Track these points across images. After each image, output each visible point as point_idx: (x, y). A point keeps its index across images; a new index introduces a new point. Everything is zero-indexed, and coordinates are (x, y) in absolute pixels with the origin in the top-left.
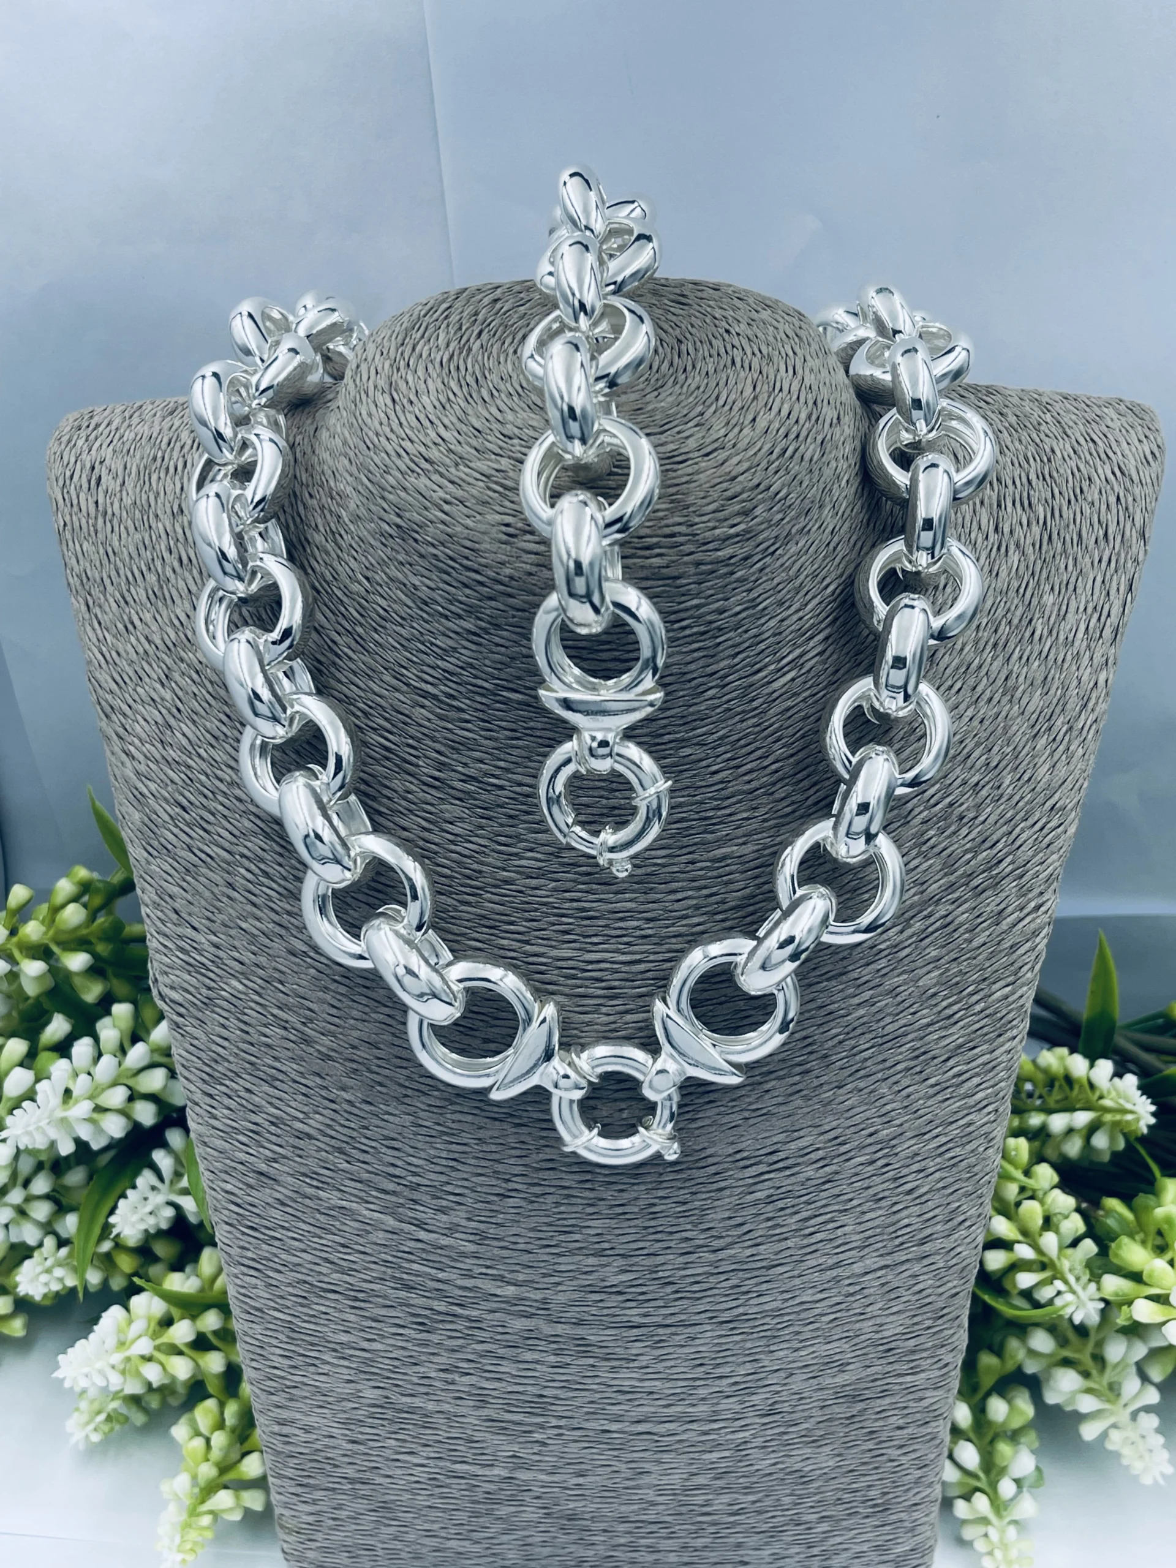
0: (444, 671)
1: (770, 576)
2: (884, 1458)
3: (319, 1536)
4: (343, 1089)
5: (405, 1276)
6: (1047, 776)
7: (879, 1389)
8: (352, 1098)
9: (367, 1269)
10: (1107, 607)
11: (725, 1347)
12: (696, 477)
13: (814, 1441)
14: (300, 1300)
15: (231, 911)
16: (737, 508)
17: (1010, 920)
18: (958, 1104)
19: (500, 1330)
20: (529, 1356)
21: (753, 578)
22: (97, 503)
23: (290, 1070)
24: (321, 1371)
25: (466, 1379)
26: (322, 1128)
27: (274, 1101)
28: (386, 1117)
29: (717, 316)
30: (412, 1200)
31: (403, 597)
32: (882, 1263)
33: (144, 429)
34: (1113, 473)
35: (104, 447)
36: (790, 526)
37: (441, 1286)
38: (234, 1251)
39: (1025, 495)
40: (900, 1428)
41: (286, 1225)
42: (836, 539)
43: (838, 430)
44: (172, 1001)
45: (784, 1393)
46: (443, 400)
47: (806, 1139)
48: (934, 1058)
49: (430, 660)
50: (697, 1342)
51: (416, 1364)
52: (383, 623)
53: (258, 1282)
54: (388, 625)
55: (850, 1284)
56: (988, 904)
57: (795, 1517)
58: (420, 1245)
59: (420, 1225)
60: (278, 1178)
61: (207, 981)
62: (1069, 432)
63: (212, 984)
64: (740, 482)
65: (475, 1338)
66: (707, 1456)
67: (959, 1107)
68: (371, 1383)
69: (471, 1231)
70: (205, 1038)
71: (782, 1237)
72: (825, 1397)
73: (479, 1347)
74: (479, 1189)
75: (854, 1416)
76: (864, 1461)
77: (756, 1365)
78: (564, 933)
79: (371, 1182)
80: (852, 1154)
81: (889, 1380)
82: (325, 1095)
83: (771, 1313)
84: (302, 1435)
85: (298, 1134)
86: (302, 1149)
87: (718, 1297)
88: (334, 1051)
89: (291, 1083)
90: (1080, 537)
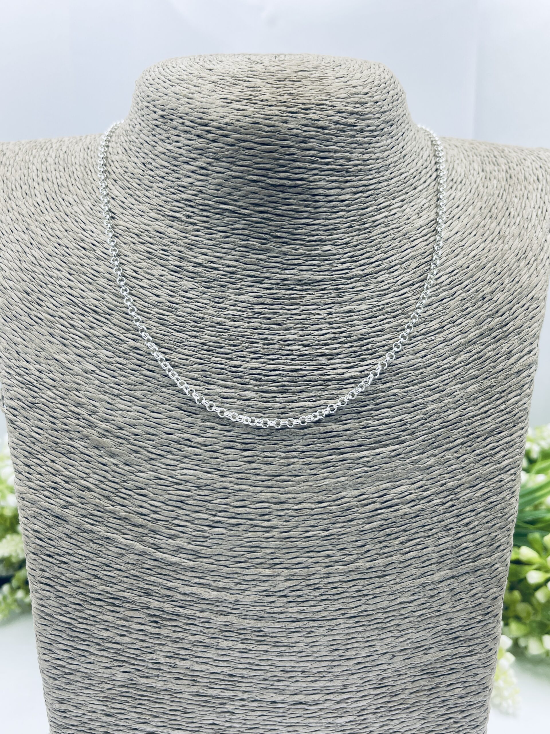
2: (452, 720)
4: (111, 457)
5: (146, 586)
6: (528, 281)
7: (449, 667)
8: (118, 463)
9: (122, 582)
11: (352, 636)
13: (408, 708)
14: (77, 607)
15: (51, 350)
17: (516, 357)
18: (493, 467)
19: (207, 625)
23: (79, 446)
24: (89, 660)
25: (183, 663)
26: (97, 483)
27: (67, 466)
28: (139, 474)
30: (153, 531)
32: (451, 574)
37: (168, 593)
41: (70, 552)
44: (11, 407)
45: (389, 671)
47: (403, 487)
48: (478, 437)
50: (335, 632)
51: (151, 653)
53: (51, 595)
55: (431, 590)
56: (503, 348)
59: (157, 548)
60: (67, 519)
61: (33, 393)
63: (35, 394)
65: (190, 632)
66: (339, 721)
67: (494, 469)
68: (122, 669)
69: (190, 552)
70: (28, 429)
71: (389, 554)
72: (415, 674)
73: (192, 638)
74: (196, 522)
75: (433, 688)
76: (439, 723)
77: (372, 649)
78: (254, 353)
79: (127, 519)
80: (431, 497)
81: (455, 661)
82: (101, 461)
83: (381, 610)
84: (75, 711)
85: (81, 488)
86: (84, 498)
87: (348, 599)
88: (107, 431)
89: (79, 455)
90: (525, 178)
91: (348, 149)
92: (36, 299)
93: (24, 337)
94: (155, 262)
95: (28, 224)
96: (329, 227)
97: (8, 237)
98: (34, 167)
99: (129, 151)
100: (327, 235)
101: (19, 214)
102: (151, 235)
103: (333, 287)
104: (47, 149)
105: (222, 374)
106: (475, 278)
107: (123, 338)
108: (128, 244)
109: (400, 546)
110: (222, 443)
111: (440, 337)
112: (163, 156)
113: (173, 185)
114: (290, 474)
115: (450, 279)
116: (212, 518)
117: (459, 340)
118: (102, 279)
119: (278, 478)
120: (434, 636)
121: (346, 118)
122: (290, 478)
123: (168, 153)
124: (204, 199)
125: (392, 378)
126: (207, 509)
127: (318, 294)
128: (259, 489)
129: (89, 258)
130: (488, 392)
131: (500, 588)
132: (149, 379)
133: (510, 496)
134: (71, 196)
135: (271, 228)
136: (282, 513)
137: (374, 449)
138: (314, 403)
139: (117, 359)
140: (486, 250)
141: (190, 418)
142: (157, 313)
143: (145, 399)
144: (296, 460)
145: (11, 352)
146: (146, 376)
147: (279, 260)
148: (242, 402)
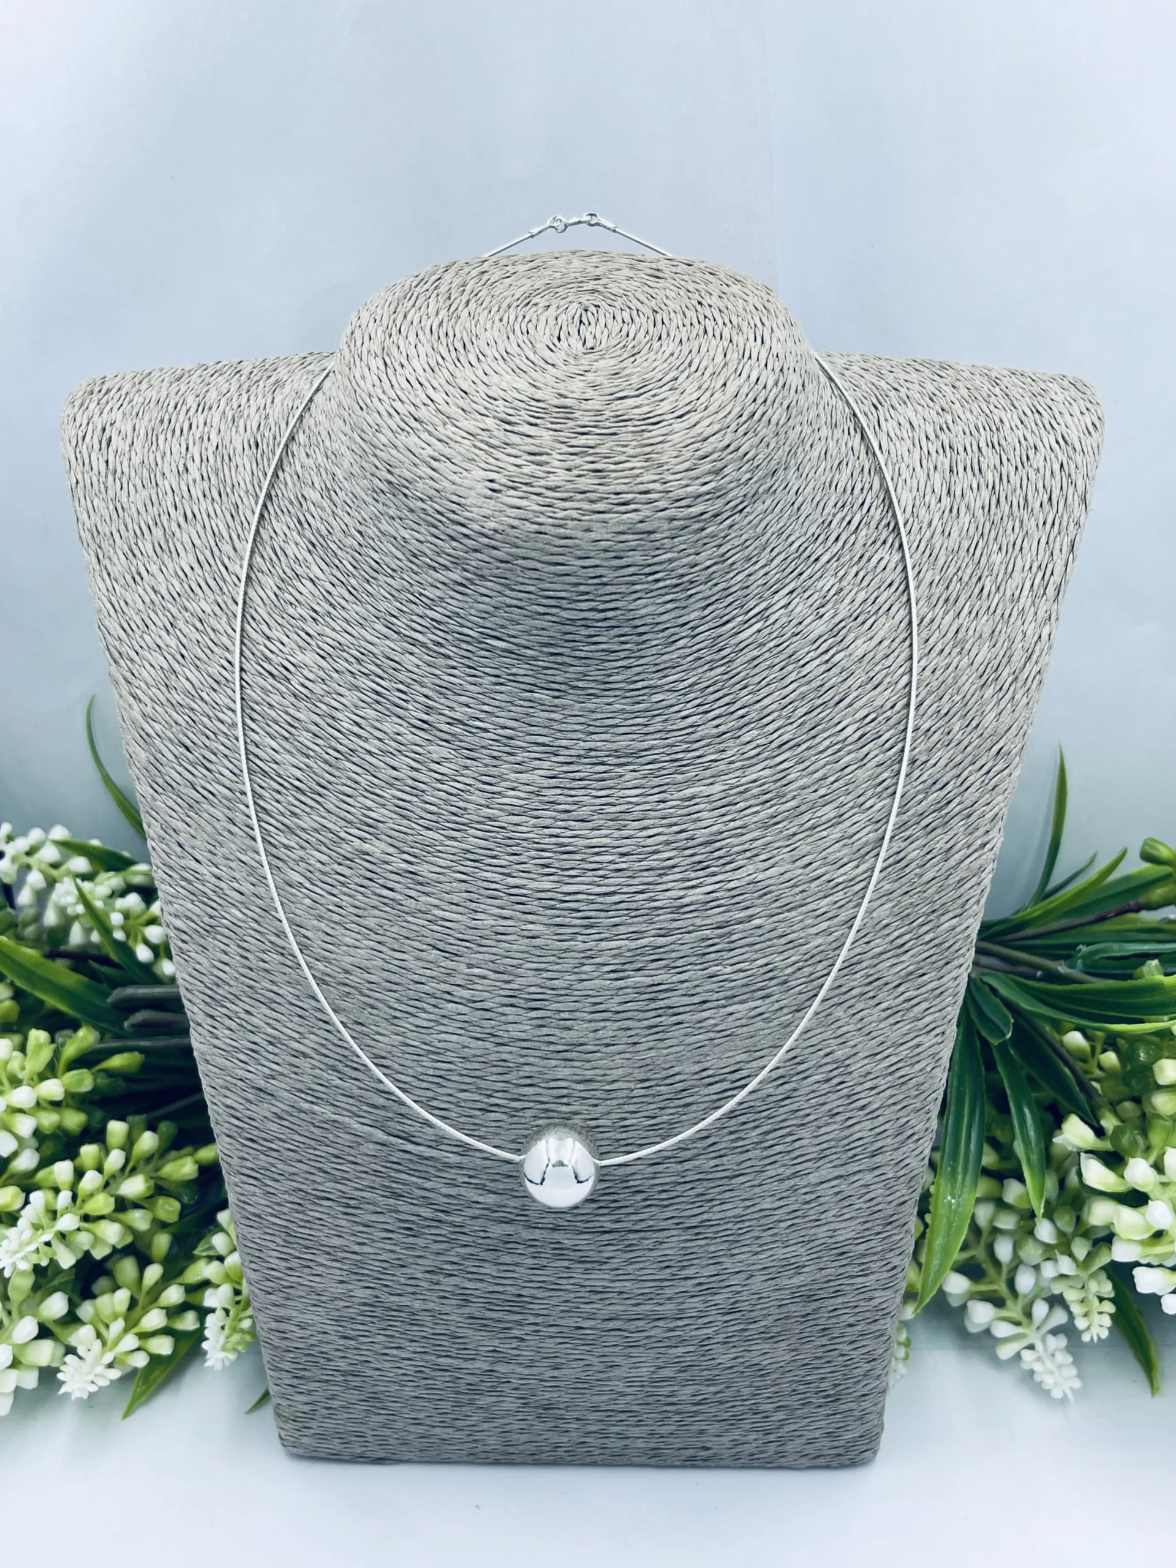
0: (432, 619)
1: (739, 533)
2: (836, 1353)
3: (314, 1424)
5: (394, 1185)
6: (994, 723)
7: (832, 1290)
9: (358, 1178)
10: (1050, 567)
11: (689, 1251)
12: (669, 438)
13: (772, 1337)
14: (295, 1206)
15: (232, 845)
16: (708, 467)
17: (957, 857)
18: (908, 1027)
19: (482, 1234)
20: (507, 1259)
21: (723, 534)
22: (107, 462)
23: (286, 993)
24: (315, 1272)
25: (449, 1280)
26: (316, 1047)
27: (271, 1021)
28: (377, 1037)
29: (690, 289)
31: (393, 550)
32: (837, 1174)
33: (153, 394)
34: (1057, 442)
35: (115, 410)
36: (757, 485)
37: (427, 1194)
38: (235, 1161)
39: (975, 461)
40: (850, 1325)
41: (283, 1137)
42: (800, 500)
43: (802, 397)
44: (176, 928)
45: (745, 1293)
46: (433, 364)
48: (887, 984)
49: (420, 610)
50: (665, 1246)
51: (403, 1266)
52: (375, 575)
53: (257, 1190)
54: (379, 577)
55: (806, 1193)
56: (939, 842)
57: (753, 1407)
58: (408, 1156)
60: (275, 1093)
61: (209, 910)
62: (1017, 405)
63: (214, 913)
64: (712, 443)
65: (458, 1242)
66: (673, 1351)
67: (908, 1030)
68: (362, 1284)
70: (206, 963)
71: (744, 1149)
72: (783, 1297)
73: (463, 1250)
74: (463, 1104)
75: (809, 1314)
76: (818, 1355)
77: (719, 1267)
78: (544, 866)
80: (810, 1072)
81: (842, 1281)
83: (733, 1220)
85: (293, 1053)
86: (298, 1067)
87: (684, 1205)
89: (287, 1006)
92: (201, 758)
93: (188, 820)
94: (387, 709)
95: (173, 615)
96: (662, 666)
97: (141, 637)
98: (166, 482)
100: (660, 679)
101: (155, 592)
102: (379, 662)
103: (668, 758)
105: (495, 898)
107: (343, 835)
108: (342, 673)
110: (498, 1000)
111: (836, 833)
112: (395, 541)
113: (412, 590)
114: (597, 1042)
115: (861, 731)
116: (486, 1100)
118: (305, 733)
119: (581, 1048)
122: (598, 1048)
123: (400, 540)
125: (757, 902)
128: (554, 1063)
129: (282, 693)
132: (386, 901)
136: (587, 1095)
137: (725, 1007)
138: (637, 942)
139: (336, 867)
141: (449, 962)
143: (381, 932)
144: (608, 1024)
146: (380, 896)
147: (582, 720)
148: (527, 941)
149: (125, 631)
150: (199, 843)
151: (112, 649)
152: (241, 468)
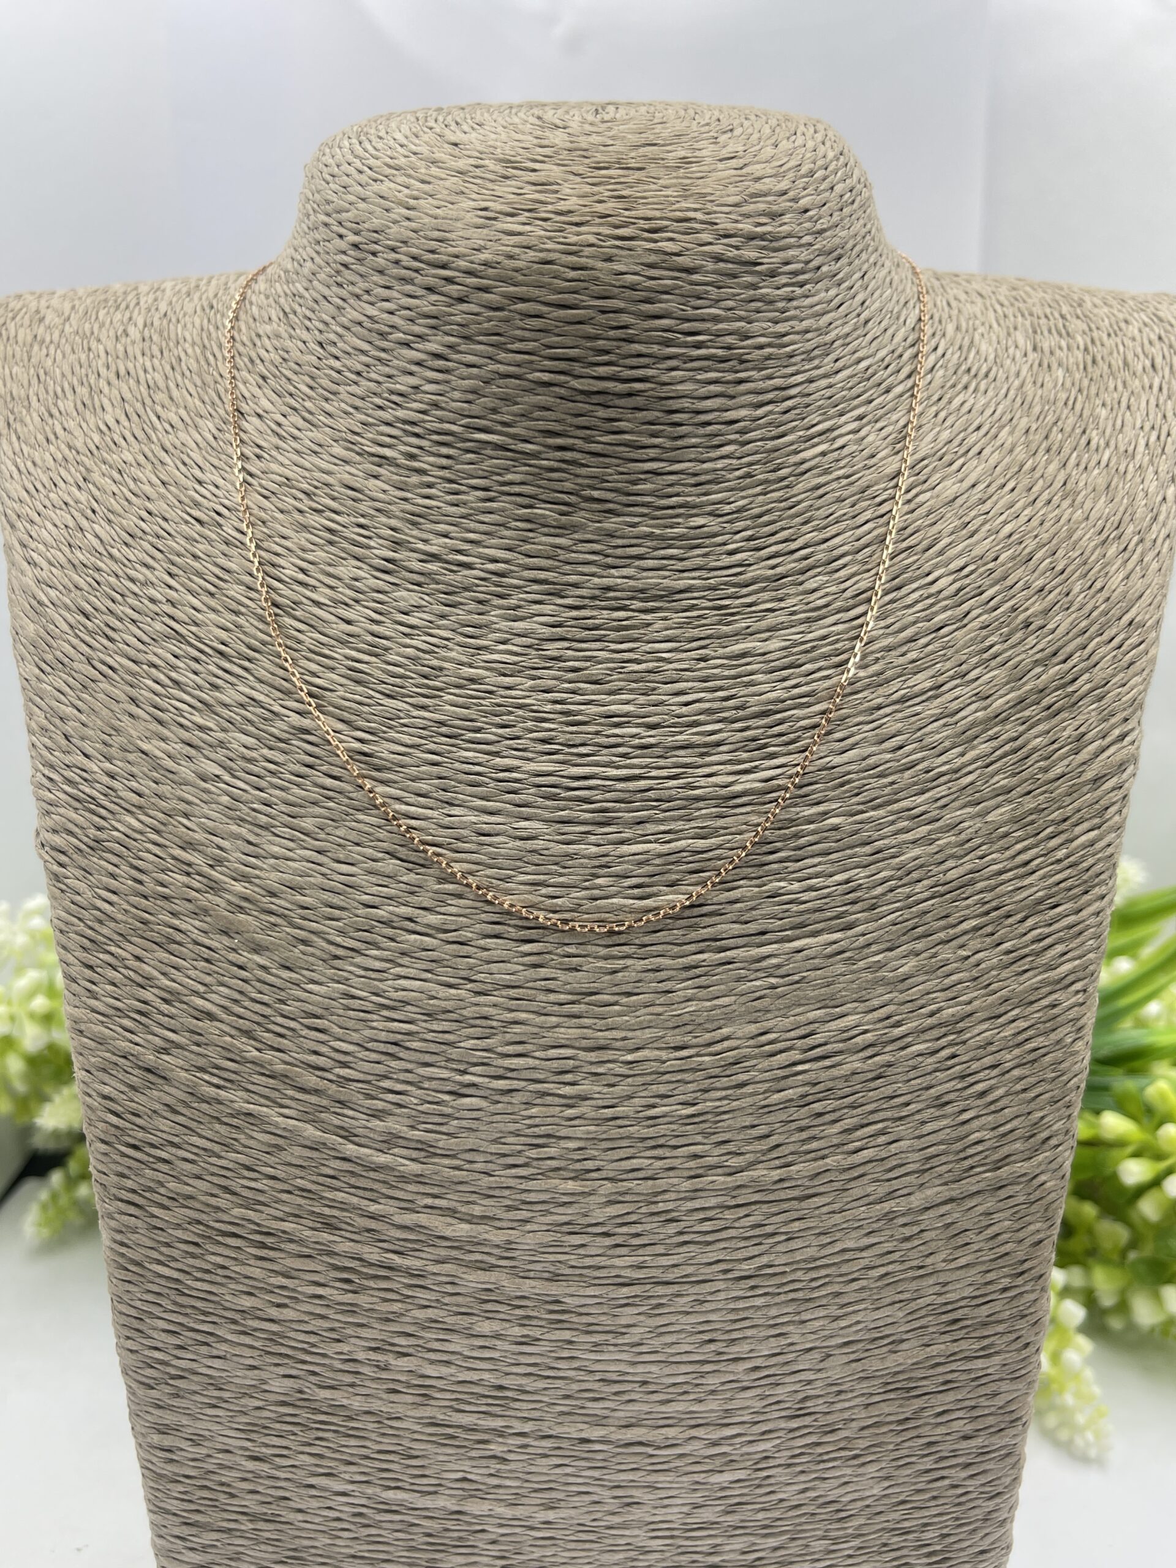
2: (947, 1482)
4: (255, 951)
5: (327, 1211)
6: (1121, 587)
7: (941, 1379)
8: (268, 964)
9: (279, 1201)
11: (742, 1315)
13: (856, 1457)
14: (191, 1249)
17: (1092, 748)
18: (1039, 978)
19: (450, 1289)
20: (486, 1327)
23: (190, 928)
24: (215, 1353)
25: (402, 1361)
26: (228, 1004)
27: (168, 970)
28: (310, 987)
30: (339, 1102)
32: (947, 1195)
37: (372, 1224)
41: (176, 1140)
44: (54, 848)
45: (819, 1384)
47: (850, 1018)
48: (1008, 916)
50: (708, 1306)
51: (339, 1341)
53: (139, 1223)
55: (905, 1225)
56: (1065, 729)
58: (346, 1166)
59: (348, 1135)
60: (169, 1074)
61: (97, 819)
63: (103, 823)
65: (416, 1301)
66: (716, 1478)
67: (1040, 982)
68: (282, 1371)
69: (414, 1145)
70: (89, 894)
71: (820, 1153)
72: (870, 1391)
73: (421, 1314)
74: (426, 1085)
75: (907, 1419)
76: (919, 1486)
77: (783, 1341)
78: (544, 741)
79: (286, 1076)
80: (909, 1039)
81: (953, 1367)
82: (234, 960)
83: (802, 1265)
84: (190, 1449)
85: (196, 1013)
86: (201, 1035)
87: (734, 1241)
88: (246, 899)
89: (190, 946)
90: (1126, 364)
91: (742, 313)
92: (102, 625)
93: (79, 704)
94: (343, 550)
95: (87, 469)
96: (703, 478)
97: (47, 497)
98: (101, 347)
99: (291, 316)
100: (698, 495)
101: (70, 447)
102: (336, 494)
103: (710, 604)
104: (127, 307)
105: (479, 785)
106: (1009, 582)
107: (277, 708)
108: (289, 512)
109: (843, 1136)
110: (479, 927)
111: (933, 708)
112: (359, 328)
113: (379, 390)
114: (616, 989)
115: (957, 585)
116: (458, 1078)
117: (973, 713)
118: (235, 587)
119: (593, 998)
120: (910, 1318)
121: (737, 248)
122: (616, 998)
123: (367, 324)
124: (441, 420)
125: (830, 794)
126: (449, 1060)
127: (679, 618)
128: (554, 1019)
129: (210, 541)
130: (1032, 823)
131: (1049, 1223)
132: (331, 794)
133: (1073, 1036)
134: (174, 409)
135: (580, 481)
136: (600, 1070)
137: (790, 940)
138: (668, 846)
139: (265, 751)
140: (1035, 522)
141: (412, 875)
142: (347, 658)
143: (322, 836)
144: (629, 962)
145: (54, 736)
146: (324, 788)
147: (596, 547)
148: (519, 843)
149: (27, 491)
150: (91, 732)
151: (9, 512)
152: (189, 326)
